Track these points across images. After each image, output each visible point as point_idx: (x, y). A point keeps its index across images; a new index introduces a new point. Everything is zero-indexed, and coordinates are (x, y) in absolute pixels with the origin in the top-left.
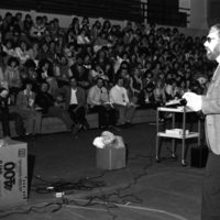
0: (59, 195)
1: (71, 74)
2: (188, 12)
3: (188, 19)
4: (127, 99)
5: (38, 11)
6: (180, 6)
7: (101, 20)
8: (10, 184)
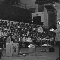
2: (44, 22)
3: (44, 24)
5: (8, 20)
6: (42, 20)
7: (23, 23)
8: (15, 51)
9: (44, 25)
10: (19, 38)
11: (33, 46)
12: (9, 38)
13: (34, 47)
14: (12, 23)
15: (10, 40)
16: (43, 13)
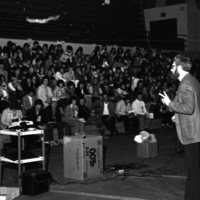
0: (121, 171)
1: (101, 92)
2: (185, 38)
4: (145, 110)
5: (67, 42)
6: (178, 32)
7: (116, 47)
8: (92, 163)
9: (186, 49)
10: (106, 105)
11: (150, 138)
12: (71, 106)
13: (154, 140)
14: (80, 49)
15: (76, 113)
16: (182, 9)
